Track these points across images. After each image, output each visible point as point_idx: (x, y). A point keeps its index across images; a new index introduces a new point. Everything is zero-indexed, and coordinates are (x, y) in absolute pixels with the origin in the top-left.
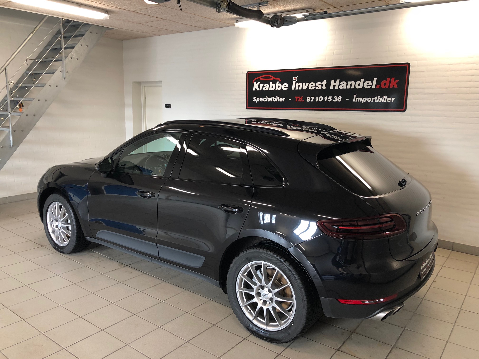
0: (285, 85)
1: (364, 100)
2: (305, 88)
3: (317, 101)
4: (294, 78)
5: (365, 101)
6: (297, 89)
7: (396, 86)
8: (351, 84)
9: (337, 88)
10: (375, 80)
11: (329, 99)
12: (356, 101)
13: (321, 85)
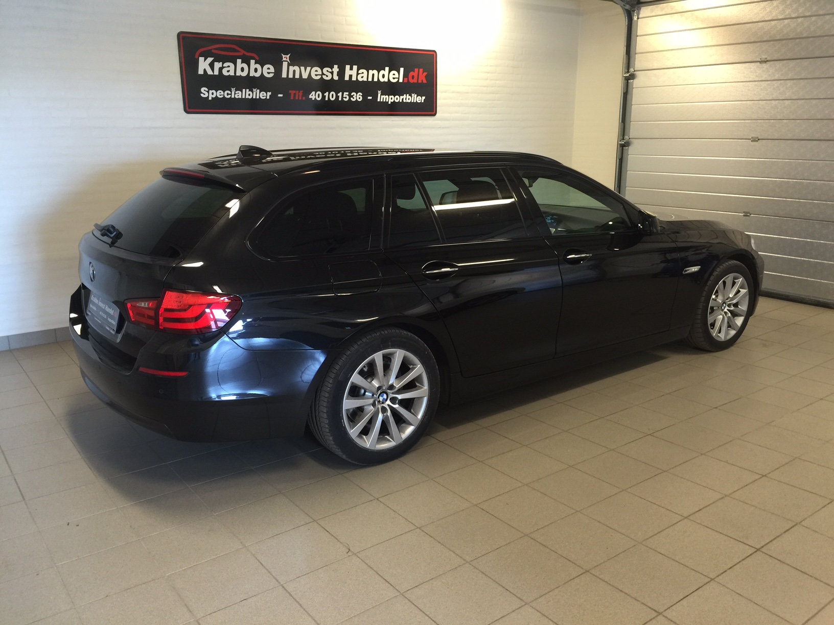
0: (269, 69)
1: (392, 99)
2: (305, 76)
3: (327, 99)
4: (284, 56)
5: (392, 101)
6: (291, 76)
7: (425, 81)
8: (373, 75)
9: (354, 79)
10: (402, 70)
11: (344, 96)
12: (382, 101)
13: (331, 73)
